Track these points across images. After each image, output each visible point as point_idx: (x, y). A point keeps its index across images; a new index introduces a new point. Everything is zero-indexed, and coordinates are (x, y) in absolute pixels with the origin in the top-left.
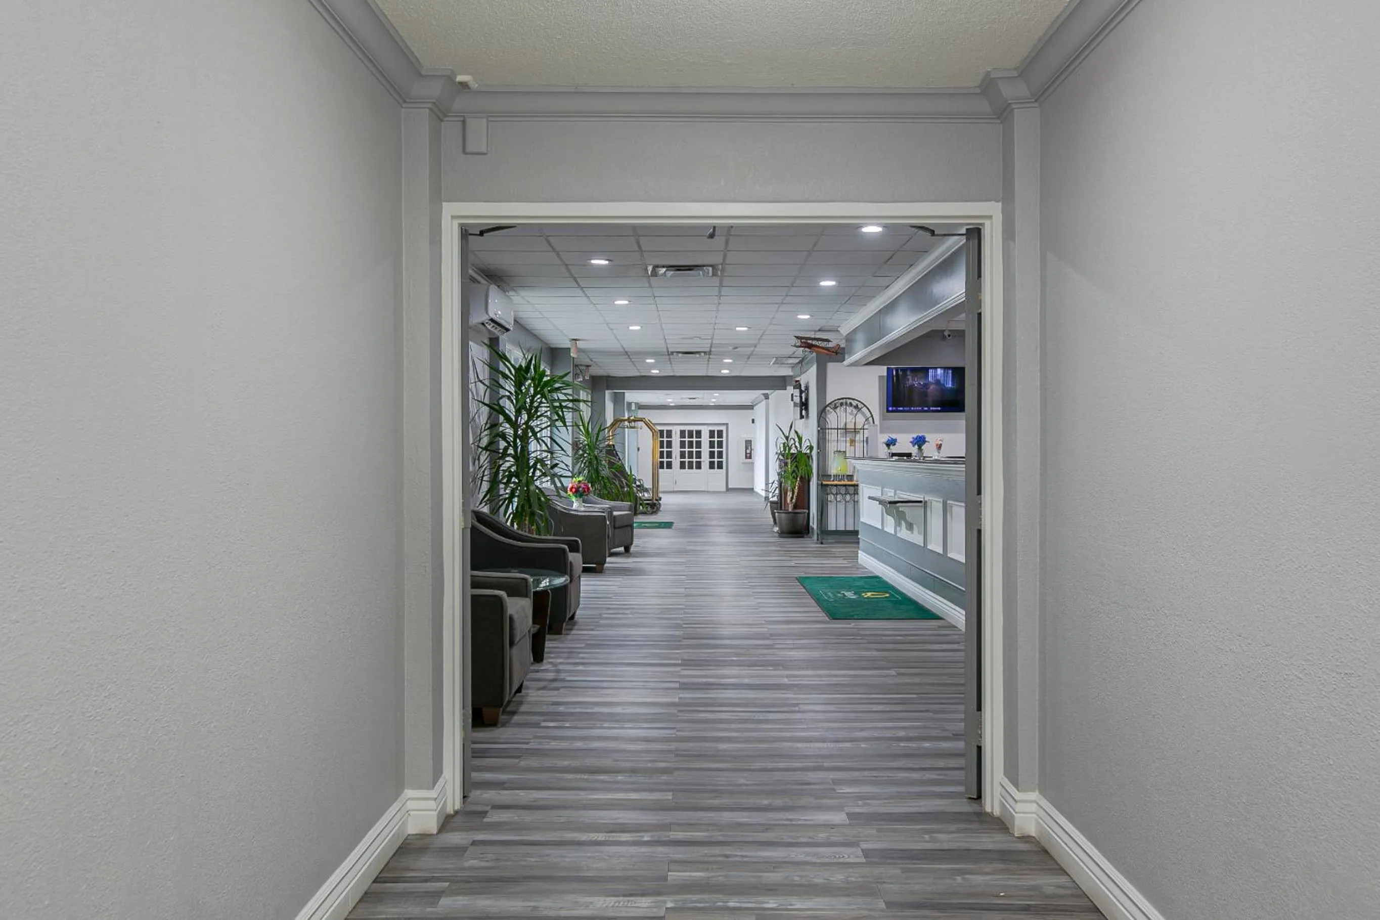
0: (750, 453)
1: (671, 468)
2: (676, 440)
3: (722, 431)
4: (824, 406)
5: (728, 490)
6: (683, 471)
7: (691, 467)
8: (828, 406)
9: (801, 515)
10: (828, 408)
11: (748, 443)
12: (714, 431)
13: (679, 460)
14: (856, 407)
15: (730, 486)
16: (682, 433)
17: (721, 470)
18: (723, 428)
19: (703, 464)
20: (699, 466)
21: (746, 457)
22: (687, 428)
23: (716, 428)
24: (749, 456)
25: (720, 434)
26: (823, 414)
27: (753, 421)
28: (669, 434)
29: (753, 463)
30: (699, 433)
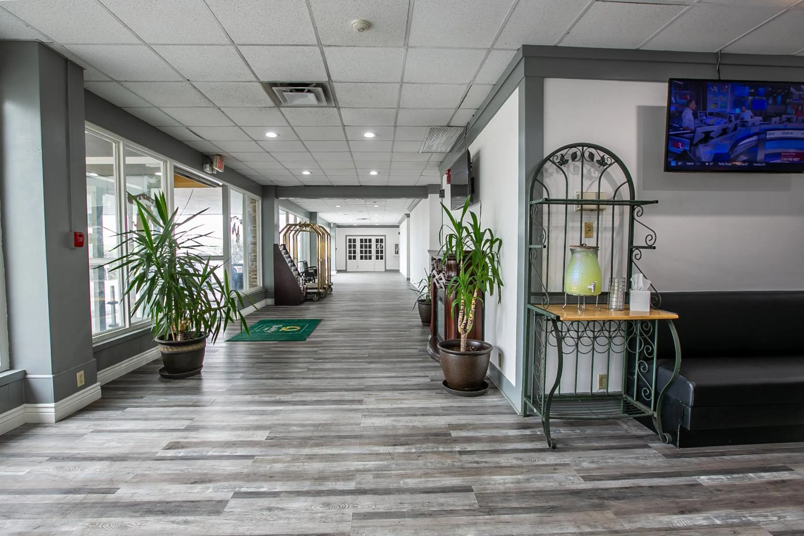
0: (398, 251)
1: (355, 259)
2: (358, 244)
3: (383, 239)
4: (538, 161)
5: (386, 271)
6: (362, 260)
7: (366, 258)
8: (548, 158)
9: (482, 356)
10: (548, 164)
11: (397, 246)
12: (378, 239)
13: (359, 255)
14: (602, 162)
15: (387, 269)
16: (361, 241)
17: (382, 260)
18: (383, 238)
19: (372, 257)
20: (370, 258)
21: (396, 253)
22: (364, 238)
23: (379, 238)
24: (397, 253)
25: (382, 241)
26: (539, 175)
27: (399, 233)
28: (354, 241)
29: (399, 256)
30: (370, 241)
